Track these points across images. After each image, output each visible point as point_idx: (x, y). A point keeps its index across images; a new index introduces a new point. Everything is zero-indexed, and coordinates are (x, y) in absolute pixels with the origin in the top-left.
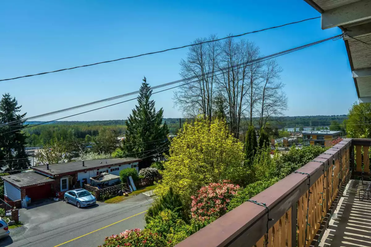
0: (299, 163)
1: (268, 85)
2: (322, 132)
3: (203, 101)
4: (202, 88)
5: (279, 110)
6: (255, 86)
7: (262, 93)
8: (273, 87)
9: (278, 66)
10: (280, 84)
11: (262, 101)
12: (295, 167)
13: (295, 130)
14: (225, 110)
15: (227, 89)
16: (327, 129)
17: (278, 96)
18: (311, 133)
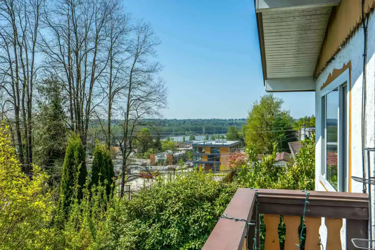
0: (154, 222)
1: (137, 65)
2: (218, 142)
3: (15, 85)
4: (13, 59)
5: (155, 108)
6: (116, 65)
7: (129, 78)
8: (145, 69)
9: (154, 36)
10: (157, 65)
11: (128, 92)
12: (147, 232)
13: (184, 139)
14: (63, 104)
15: (65, 65)
16: (223, 138)
17: (152, 84)
18: (203, 143)
